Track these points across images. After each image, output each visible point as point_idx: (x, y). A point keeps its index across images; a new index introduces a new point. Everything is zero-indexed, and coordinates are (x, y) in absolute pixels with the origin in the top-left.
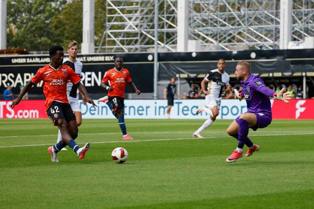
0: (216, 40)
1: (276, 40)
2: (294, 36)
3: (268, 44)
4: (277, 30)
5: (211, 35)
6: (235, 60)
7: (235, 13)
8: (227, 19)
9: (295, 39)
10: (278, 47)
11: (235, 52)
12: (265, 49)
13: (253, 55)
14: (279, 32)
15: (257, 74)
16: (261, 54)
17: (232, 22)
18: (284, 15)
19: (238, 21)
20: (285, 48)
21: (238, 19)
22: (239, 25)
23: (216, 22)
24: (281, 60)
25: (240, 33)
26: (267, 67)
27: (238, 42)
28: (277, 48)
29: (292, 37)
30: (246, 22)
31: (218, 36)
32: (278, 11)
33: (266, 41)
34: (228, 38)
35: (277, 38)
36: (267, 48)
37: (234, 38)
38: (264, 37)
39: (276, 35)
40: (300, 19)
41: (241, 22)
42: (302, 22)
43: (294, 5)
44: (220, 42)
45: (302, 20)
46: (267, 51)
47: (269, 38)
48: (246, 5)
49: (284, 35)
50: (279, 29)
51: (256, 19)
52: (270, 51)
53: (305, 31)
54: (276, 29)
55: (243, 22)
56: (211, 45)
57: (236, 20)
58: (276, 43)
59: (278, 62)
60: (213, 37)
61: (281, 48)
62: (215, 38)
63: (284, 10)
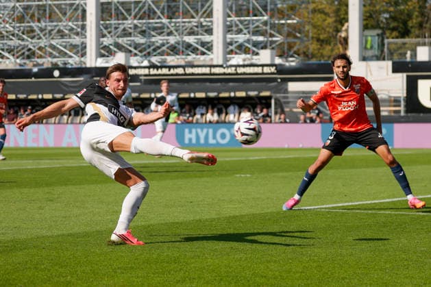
0: (13, 55)
1: (82, 56)
2: (103, 51)
3: (74, 61)
4: (84, 45)
5: (7, 49)
6: (35, 78)
7: (34, 25)
8: (25, 32)
9: (103, 56)
10: (85, 63)
11: (35, 70)
12: (70, 67)
13: (56, 73)
14: (85, 47)
15: (61, 95)
16: (65, 72)
17: (32, 34)
18: (91, 27)
19: (38, 35)
20: (93, 66)
21: (39, 32)
22: (40, 38)
23: (13, 35)
24: (88, 80)
25: (40, 49)
26: (71, 87)
27: (38, 58)
28: (84, 66)
29: (100, 52)
30: (47, 36)
31: (15, 51)
32: (85, 23)
33: (71, 57)
34: (27, 53)
35: (84, 55)
36: (72, 65)
37: (34, 53)
38: (68, 52)
39: (82, 50)
40: (110, 33)
41: (41, 35)
42: (111, 36)
43: (102, 16)
44: (18, 58)
45: (111, 34)
46: (71, 69)
47: (74, 54)
48: (48, 15)
49: (91, 50)
50: (86, 44)
51: (59, 31)
52: (75, 68)
53: (115, 46)
54: (83, 43)
55: (44, 35)
56: (7, 62)
57: (36, 34)
58: (82, 59)
59: (85, 82)
60: (9, 53)
61: (88, 65)
62: (12, 53)
63: (91, 22)
